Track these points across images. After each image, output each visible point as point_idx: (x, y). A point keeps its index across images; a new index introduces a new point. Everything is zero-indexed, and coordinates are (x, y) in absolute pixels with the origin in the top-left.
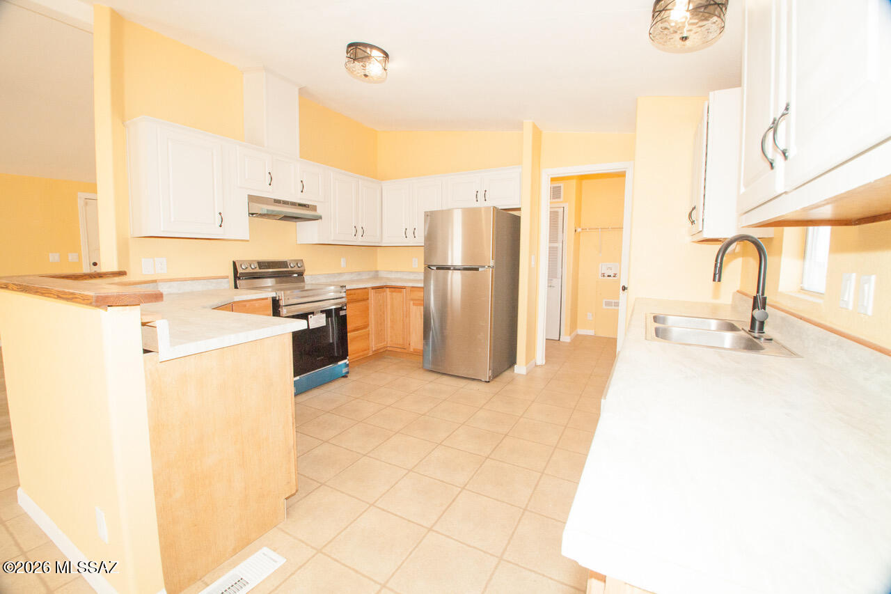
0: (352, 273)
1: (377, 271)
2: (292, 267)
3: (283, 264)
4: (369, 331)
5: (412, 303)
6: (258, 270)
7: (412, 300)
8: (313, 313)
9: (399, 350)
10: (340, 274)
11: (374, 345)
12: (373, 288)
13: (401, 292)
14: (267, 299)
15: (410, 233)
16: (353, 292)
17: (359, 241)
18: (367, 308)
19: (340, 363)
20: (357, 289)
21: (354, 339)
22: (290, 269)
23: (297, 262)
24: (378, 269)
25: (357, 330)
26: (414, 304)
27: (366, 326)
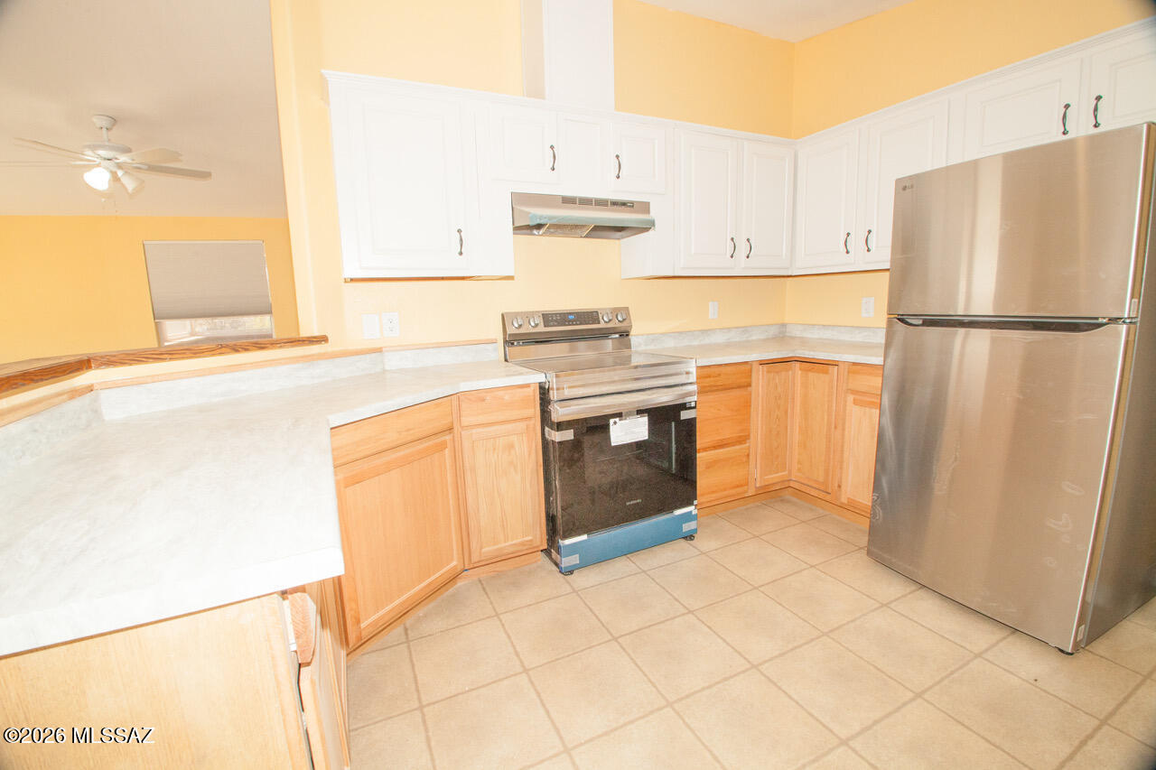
0: (729, 329)
1: (784, 325)
2: (606, 322)
3: (592, 316)
4: (749, 446)
5: (851, 398)
6: (541, 329)
7: (854, 392)
8: (619, 415)
9: (813, 492)
10: (704, 332)
11: (759, 475)
12: (762, 363)
13: (826, 372)
14: (528, 386)
15: (857, 243)
16: (717, 370)
17: (741, 266)
18: (747, 404)
19: (678, 512)
20: (726, 365)
21: (711, 465)
22: (602, 325)
23: (616, 311)
24: (786, 321)
25: (721, 446)
26: (856, 402)
27: (742, 439)
